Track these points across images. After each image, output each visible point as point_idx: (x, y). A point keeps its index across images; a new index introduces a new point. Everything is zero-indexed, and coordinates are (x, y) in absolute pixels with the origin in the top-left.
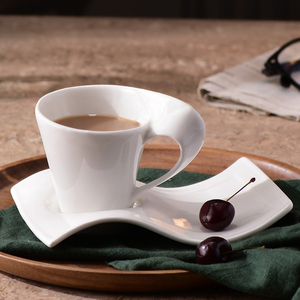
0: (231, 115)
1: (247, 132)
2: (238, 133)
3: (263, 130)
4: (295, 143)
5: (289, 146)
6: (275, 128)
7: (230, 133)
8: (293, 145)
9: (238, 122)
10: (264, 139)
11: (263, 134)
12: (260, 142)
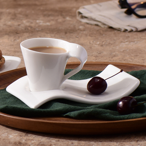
0: (96, 44)
1: (105, 53)
2: (100, 53)
3: (114, 52)
4: (133, 58)
5: (129, 60)
6: (122, 51)
7: (95, 53)
8: (132, 59)
9: (100, 48)
10: (115, 56)
11: (114, 53)
12: (112, 58)
